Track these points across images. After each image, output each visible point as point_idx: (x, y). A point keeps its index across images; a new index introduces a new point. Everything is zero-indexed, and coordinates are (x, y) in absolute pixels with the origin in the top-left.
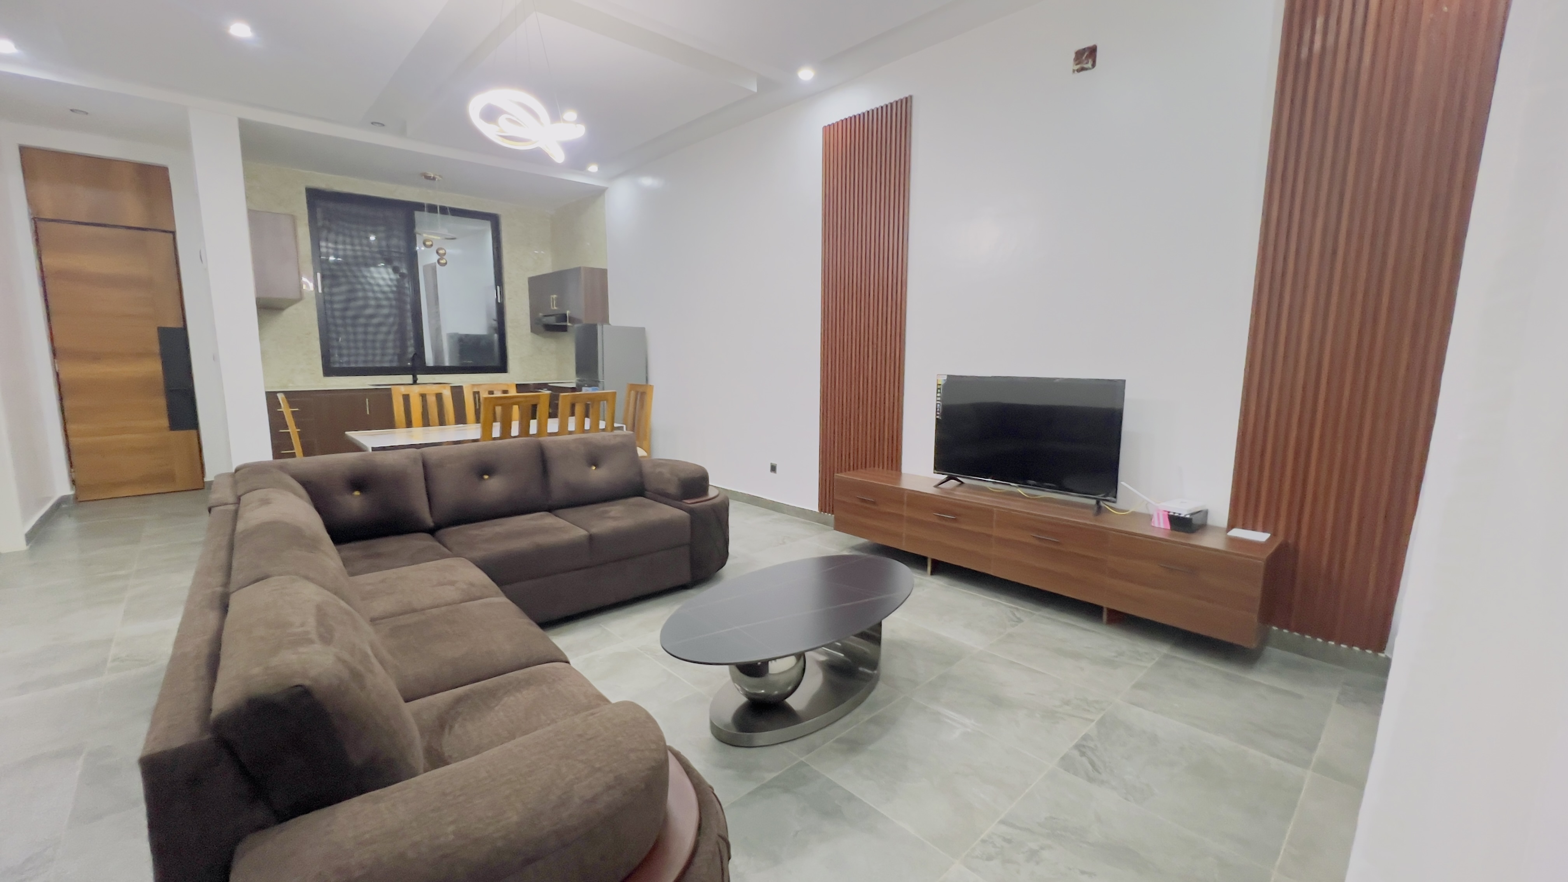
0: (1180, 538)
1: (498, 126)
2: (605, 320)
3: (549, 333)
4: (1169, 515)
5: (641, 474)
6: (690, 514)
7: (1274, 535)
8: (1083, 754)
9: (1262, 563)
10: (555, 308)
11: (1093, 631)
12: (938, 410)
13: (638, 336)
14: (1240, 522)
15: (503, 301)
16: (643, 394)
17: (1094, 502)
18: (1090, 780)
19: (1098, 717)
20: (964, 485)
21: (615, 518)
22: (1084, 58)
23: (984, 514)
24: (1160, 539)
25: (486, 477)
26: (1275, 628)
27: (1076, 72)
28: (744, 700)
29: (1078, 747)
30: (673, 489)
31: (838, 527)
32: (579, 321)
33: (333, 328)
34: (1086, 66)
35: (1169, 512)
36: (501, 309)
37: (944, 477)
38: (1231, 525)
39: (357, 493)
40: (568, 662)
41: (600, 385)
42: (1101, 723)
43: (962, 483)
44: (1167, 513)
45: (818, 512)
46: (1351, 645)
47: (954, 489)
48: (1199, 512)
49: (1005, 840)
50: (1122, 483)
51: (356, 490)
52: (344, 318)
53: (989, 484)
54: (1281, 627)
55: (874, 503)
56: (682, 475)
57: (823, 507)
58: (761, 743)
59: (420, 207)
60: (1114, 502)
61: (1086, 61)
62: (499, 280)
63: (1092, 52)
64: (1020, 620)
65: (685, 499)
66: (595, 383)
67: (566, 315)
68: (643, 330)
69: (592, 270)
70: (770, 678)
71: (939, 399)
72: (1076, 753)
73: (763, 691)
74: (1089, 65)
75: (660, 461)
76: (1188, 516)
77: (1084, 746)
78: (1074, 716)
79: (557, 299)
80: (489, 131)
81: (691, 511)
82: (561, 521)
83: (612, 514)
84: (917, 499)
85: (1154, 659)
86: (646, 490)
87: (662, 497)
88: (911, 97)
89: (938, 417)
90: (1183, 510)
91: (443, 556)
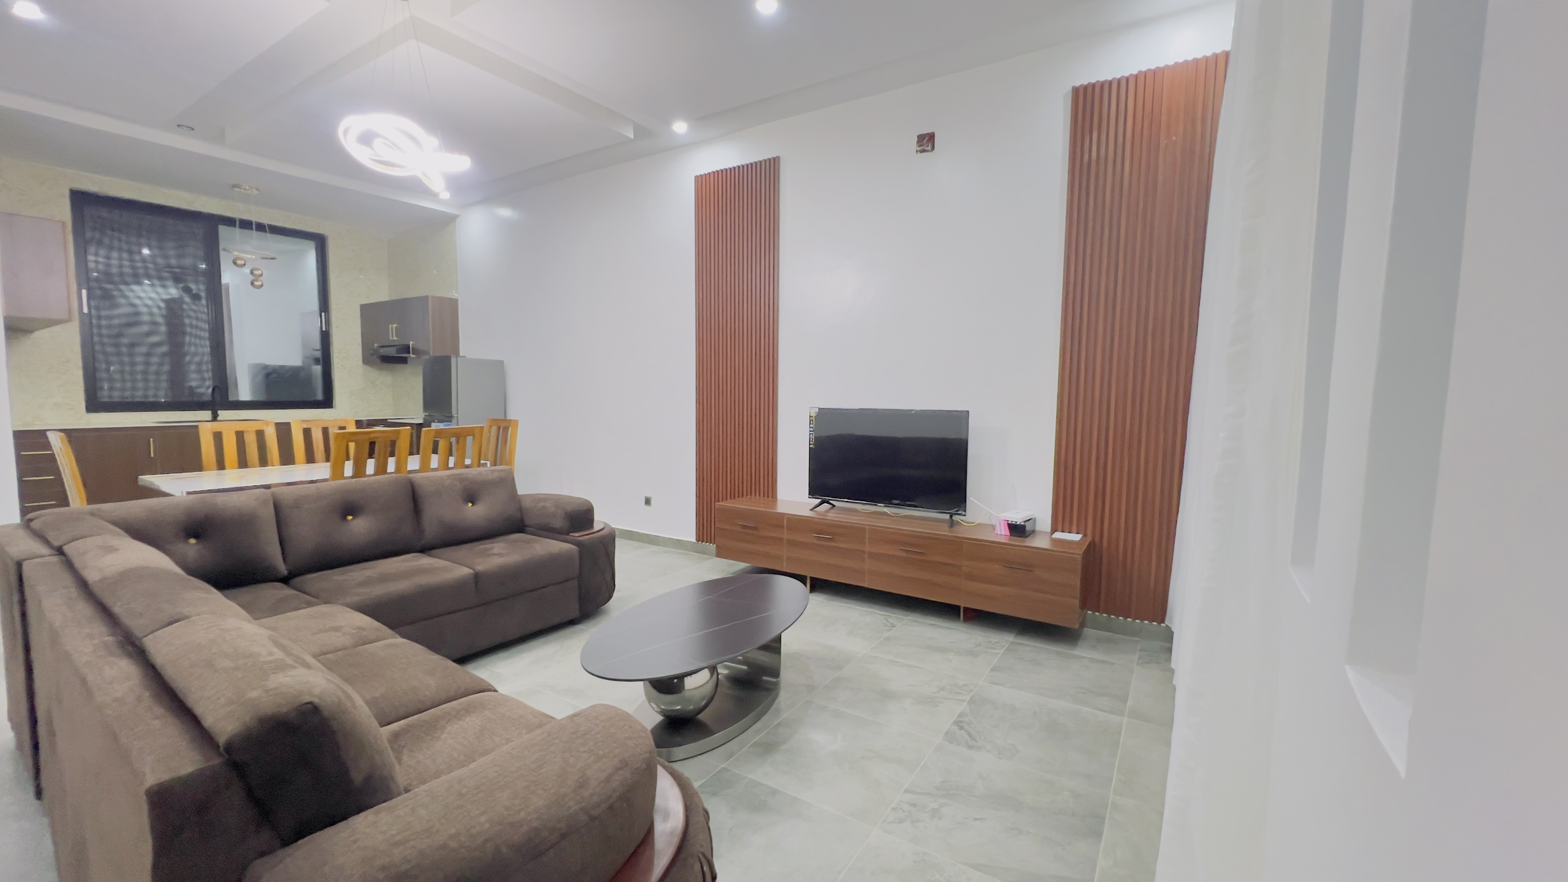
0: (1017, 541)
1: (373, 149)
2: (457, 354)
3: (385, 365)
4: (1008, 524)
5: (521, 510)
6: (578, 547)
7: (1085, 535)
8: (961, 728)
9: (1079, 557)
10: (395, 338)
11: (955, 629)
12: (811, 439)
13: (497, 369)
14: (1060, 527)
15: (329, 328)
16: (506, 429)
17: (947, 517)
18: (970, 747)
19: (968, 698)
20: (835, 508)
21: (500, 555)
22: (925, 142)
23: (855, 532)
24: (1002, 543)
25: (350, 518)
26: (1089, 612)
27: (919, 152)
28: (659, 718)
29: (956, 723)
30: (558, 523)
31: (720, 554)
32: (427, 353)
33: (100, 357)
34: (926, 148)
35: (1008, 521)
36: (325, 337)
37: (818, 501)
38: (1054, 530)
39: (193, 541)
40: (496, 691)
41: (454, 421)
42: (971, 701)
43: (834, 506)
44: (1006, 522)
45: (696, 542)
46: (1142, 620)
47: (827, 511)
48: (1030, 520)
49: (911, 804)
50: (970, 498)
51: (192, 538)
52: (117, 345)
53: (859, 506)
54: (1094, 612)
55: (755, 528)
56: (569, 508)
57: (700, 537)
58: (682, 756)
59: (230, 222)
60: (965, 515)
61: (926, 145)
62: (324, 306)
63: (931, 137)
64: (893, 626)
65: (571, 533)
66: (449, 418)
67: (409, 345)
68: (501, 363)
69: (441, 299)
70: (686, 694)
71: (812, 429)
72: (955, 728)
73: (679, 707)
74: (929, 148)
75: (541, 496)
76: (1022, 523)
77: (961, 722)
78: (949, 699)
79: (396, 328)
80: (361, 154)
81: (578, 544)
82: (437, 560)
83: (495, 551)
84: (796, 523)
85: (1004, 646)
86: (525, 526)
87: (546, 531)
88: (778, 158)
89: (811, 446)
90: (1018, 518)
91: (310, 605)
